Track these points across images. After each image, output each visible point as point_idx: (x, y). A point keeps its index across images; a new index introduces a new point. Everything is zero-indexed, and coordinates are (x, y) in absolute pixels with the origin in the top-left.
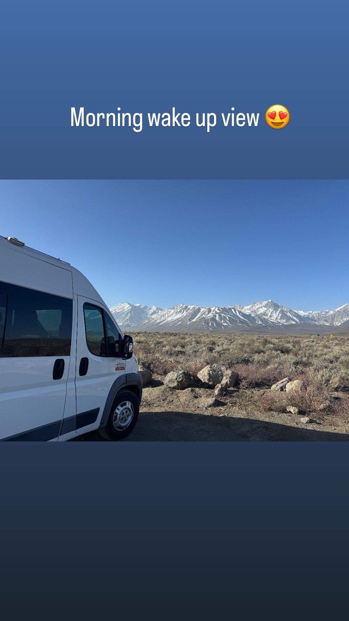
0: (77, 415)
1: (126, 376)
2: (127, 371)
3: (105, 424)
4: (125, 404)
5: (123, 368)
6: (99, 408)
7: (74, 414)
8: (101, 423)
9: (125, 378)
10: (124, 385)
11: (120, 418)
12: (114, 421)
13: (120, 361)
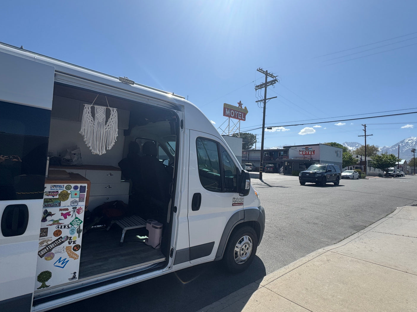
0: (190, 248)
1: (245, 211)
2: (246, 207)
3: (221, 258)
4: (243, 239)
5: (241, 204)
6: (214, 243)
7: (186, 246)
8: (217, 256)
9: (243, 214)
10: (242, 221)
11: (240, 254)
12: (236, 258)
13: (236, 195)
